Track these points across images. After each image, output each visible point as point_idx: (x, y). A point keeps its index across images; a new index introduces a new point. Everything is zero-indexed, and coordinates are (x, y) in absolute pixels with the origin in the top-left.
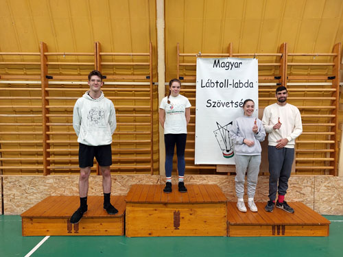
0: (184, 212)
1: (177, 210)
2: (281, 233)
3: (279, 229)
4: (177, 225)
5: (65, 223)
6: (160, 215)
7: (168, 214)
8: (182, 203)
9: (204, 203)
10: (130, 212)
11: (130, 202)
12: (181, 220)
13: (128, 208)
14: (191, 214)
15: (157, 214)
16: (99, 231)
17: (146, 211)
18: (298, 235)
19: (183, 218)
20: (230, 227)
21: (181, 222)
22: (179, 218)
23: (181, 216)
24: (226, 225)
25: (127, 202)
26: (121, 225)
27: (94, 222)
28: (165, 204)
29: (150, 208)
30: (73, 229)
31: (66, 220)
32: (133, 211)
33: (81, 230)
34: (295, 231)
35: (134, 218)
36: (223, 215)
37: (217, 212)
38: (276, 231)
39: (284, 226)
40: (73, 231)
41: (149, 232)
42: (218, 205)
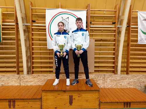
0: (75, 96)
1: (71, 95)
2: (128, 107)
3: (127, 104)
4: (71, 103)
5: (7, 102)
6: (61, 97)
7: (66, 97)
8: (74, 91)
9: (86, 91)
10: (44, 95)
11: (44, 91)
12: (73, 100)
13: (43, 94)
14: (79, 97)
15: (59, 97)
16: (27, 107)
17: (53, 95)
18: (138, 107)
19: (74, 99)
20: (101, 104)
21: (74, 101)
22: (72, 98)
23: (73, 98)
24: (98, 102)
25: (42, 91)
26: (40, 103)
27: (24, 102)
28: (65, 91)
29: (56, 94)
30: (12, 106)
31: (8, 101)
32: (46, 95)
33: (16, 106)
34: (136, 105)
35: (47, 99)
36: (97, 97)
37: (93, 95)
38: (126, 106)
39: (130, 103)
40: (12, 107)
41: (55, 107)
42: (94, 92)
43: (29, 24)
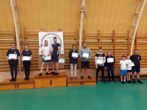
1: (51, 79)
4: (51, 84)
6: (46, 81)
7: (48, 81)
8: (53, 77)
9: (59, 77)
10: (36, 81)
11: (36, 78)
16: (26, 87)
17: (41, 80)
19: (53, 82)
24: (66, 83)
26: (33, 85)
28: (47, 78)
30: (17, 87)
36: (65, 80)
38: (81, 84)
41: (42, 86)
42: (64, 77)
43: (23, 40)
